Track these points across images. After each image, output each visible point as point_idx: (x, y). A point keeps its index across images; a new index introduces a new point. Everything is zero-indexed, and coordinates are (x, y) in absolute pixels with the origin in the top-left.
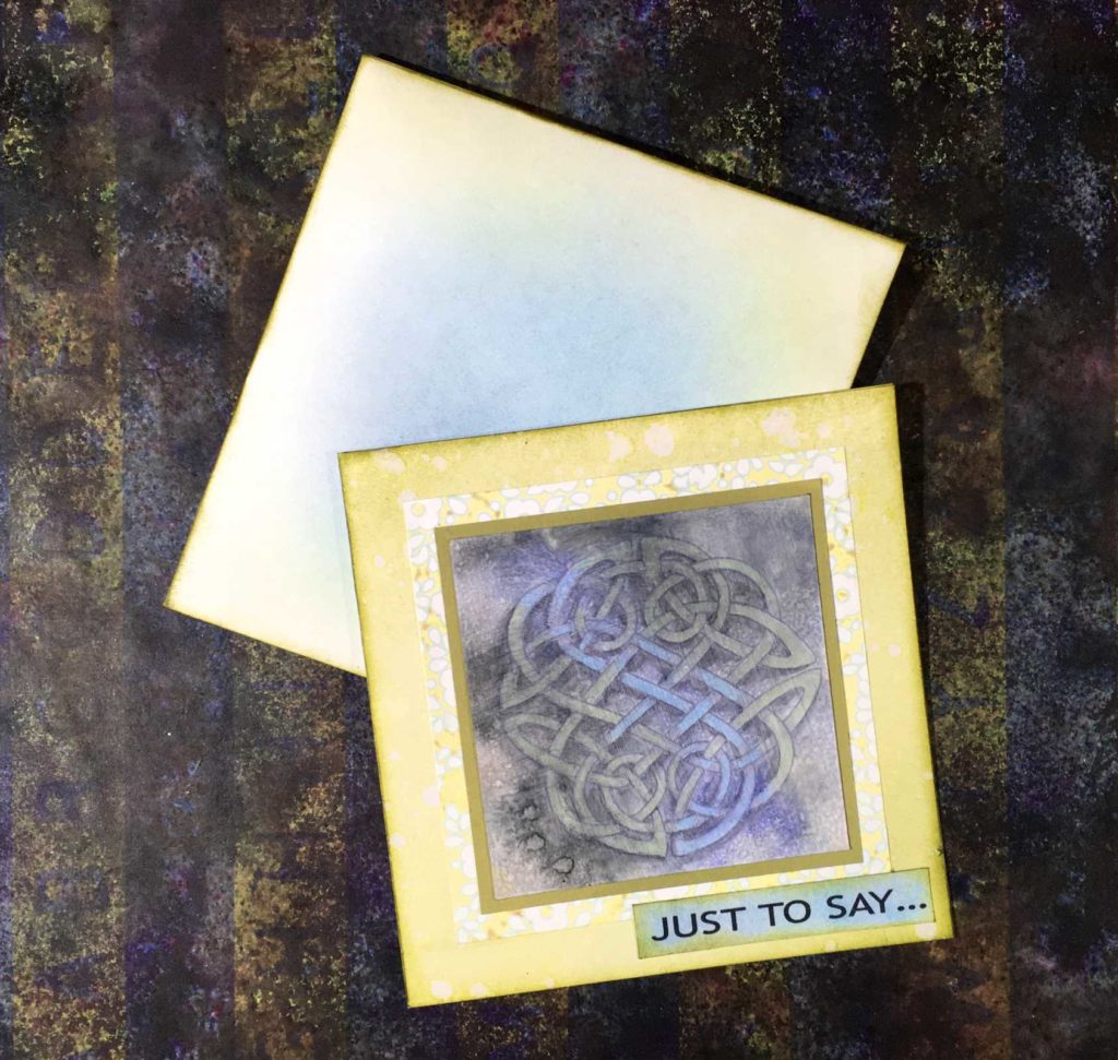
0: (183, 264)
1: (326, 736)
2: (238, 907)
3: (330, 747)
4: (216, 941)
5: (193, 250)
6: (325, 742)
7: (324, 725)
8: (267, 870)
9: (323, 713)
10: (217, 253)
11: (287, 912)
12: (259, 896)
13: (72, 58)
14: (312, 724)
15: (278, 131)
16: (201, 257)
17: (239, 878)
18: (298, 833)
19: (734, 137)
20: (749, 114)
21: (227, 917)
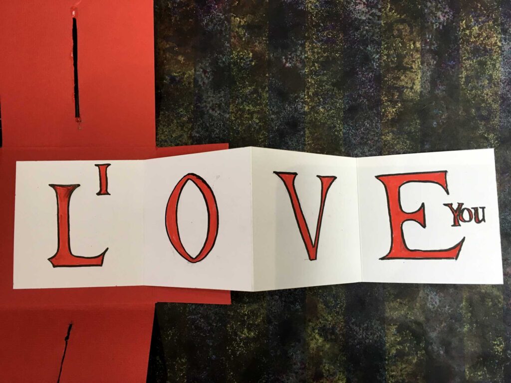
0: (440, 301)
1: (388, 135)
2: (419, 77)
3: (387, 131)
4: (427, 65)
5: (436, 306)
6: (388, 133)
7: (389, 138)
8: (409, 90)
9: (389, 143)
10: (428, 305)
11: (402, 76)
12: (412, 81)
13: (480, 376)
14: (393, 139)
15: (407, 348)
16: (434, 303)
17: (419, 87)
18: (398, 102)
19: (244, 342)
20: (238, 350)
21: (423, 74)
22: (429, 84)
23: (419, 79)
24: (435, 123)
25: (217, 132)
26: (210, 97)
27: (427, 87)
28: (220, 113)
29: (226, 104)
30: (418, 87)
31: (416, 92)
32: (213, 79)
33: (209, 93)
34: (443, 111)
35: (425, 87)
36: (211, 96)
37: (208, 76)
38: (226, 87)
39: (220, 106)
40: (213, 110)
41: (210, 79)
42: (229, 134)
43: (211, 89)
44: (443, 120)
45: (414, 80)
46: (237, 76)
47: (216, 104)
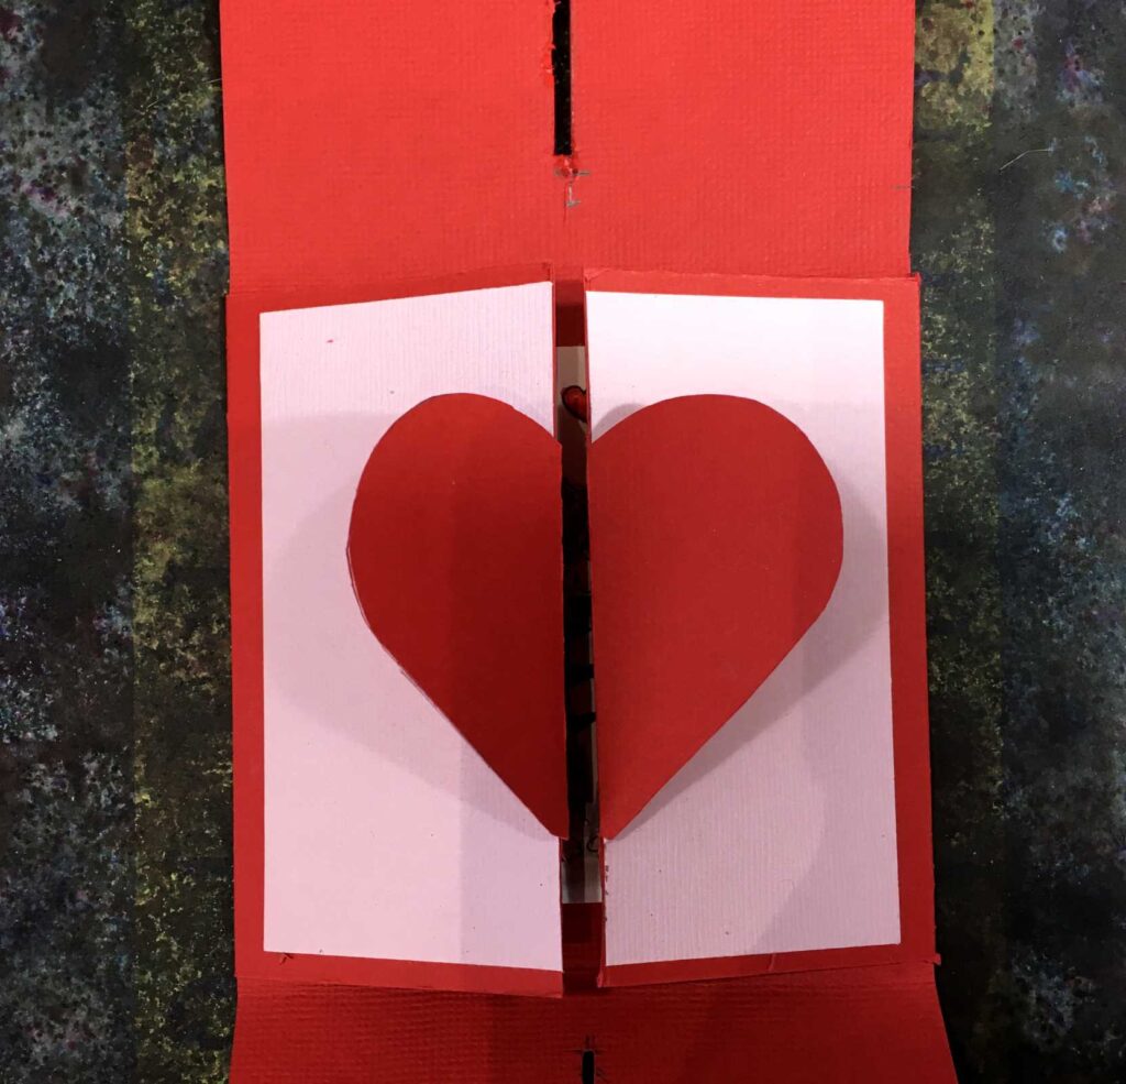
22: (1029, 59)
23: (989, 38)
24: (1060, 234)
25: (72, 295)
26: (31, 133)
27: (1021, 71)
28: (79, 210)
29: (105, 165)
30: (981, 74)
31: (972, 97)
32: (43, 52)
33: (26, 118)
34: (1092, 182)
35: (1014, 71)
36: (37, 129)
37: (21, 39)
38: (105, 85)
39: (77, 178)
40: (48, 194)
41: (32, 54)
42: (128, 304)
43: (36, 98)
44: (1095, 222)
45: (967, 41)
46: (152, 34)
47: (62, 168)
